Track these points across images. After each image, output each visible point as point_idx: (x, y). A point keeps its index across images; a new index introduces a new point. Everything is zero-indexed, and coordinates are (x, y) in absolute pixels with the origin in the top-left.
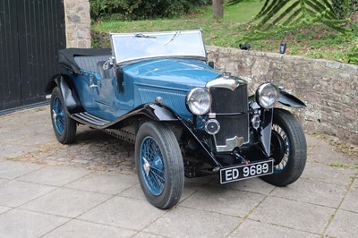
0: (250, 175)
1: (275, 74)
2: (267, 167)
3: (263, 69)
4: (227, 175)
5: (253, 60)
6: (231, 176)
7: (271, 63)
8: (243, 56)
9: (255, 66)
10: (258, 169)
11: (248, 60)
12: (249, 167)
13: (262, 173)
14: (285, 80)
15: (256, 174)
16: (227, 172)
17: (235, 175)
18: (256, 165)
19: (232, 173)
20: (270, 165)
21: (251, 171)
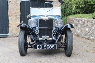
0: (47, 48)
2: (54, 47)
4: (37, 47)
6: (39, 48)
8: (93, 21)
10: (50, 47)
11: (94, 22)
12: (47, 46)
13: (52, 48)
15: (49, 48)
16: (37, 46)
17: (41, 47)
18: (49, 45)
19: (39, 46)
20: (55, 46)
21: (47, 47)
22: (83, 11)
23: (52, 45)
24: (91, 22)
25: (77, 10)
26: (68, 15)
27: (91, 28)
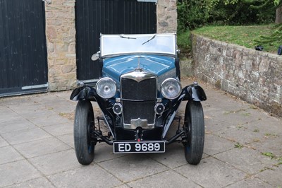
0: (141, 150)
1: (272, 71)
2: (159, 146)
3: (265, 67)
4: (120, 148)
5: (261, 59)
6: (124, 149)
7: (270, 63)
8: (255, 56)
9: (261, 64)
10: (150, 147)
11: (257, 58)
12: (141, 144)
13: (154, 150)
14: (277, 77)
15: (148, 150)
16: (119, 145)
17: (128, 148)
18: (147, 144)
19: (124, 146)
20: (162, 145)
21: (143, 147)
22: (233, 15)
23: (154, 144)
24: (251, 58)
25: (218, 13)
26: (194, 24)
27: (251, 72)
